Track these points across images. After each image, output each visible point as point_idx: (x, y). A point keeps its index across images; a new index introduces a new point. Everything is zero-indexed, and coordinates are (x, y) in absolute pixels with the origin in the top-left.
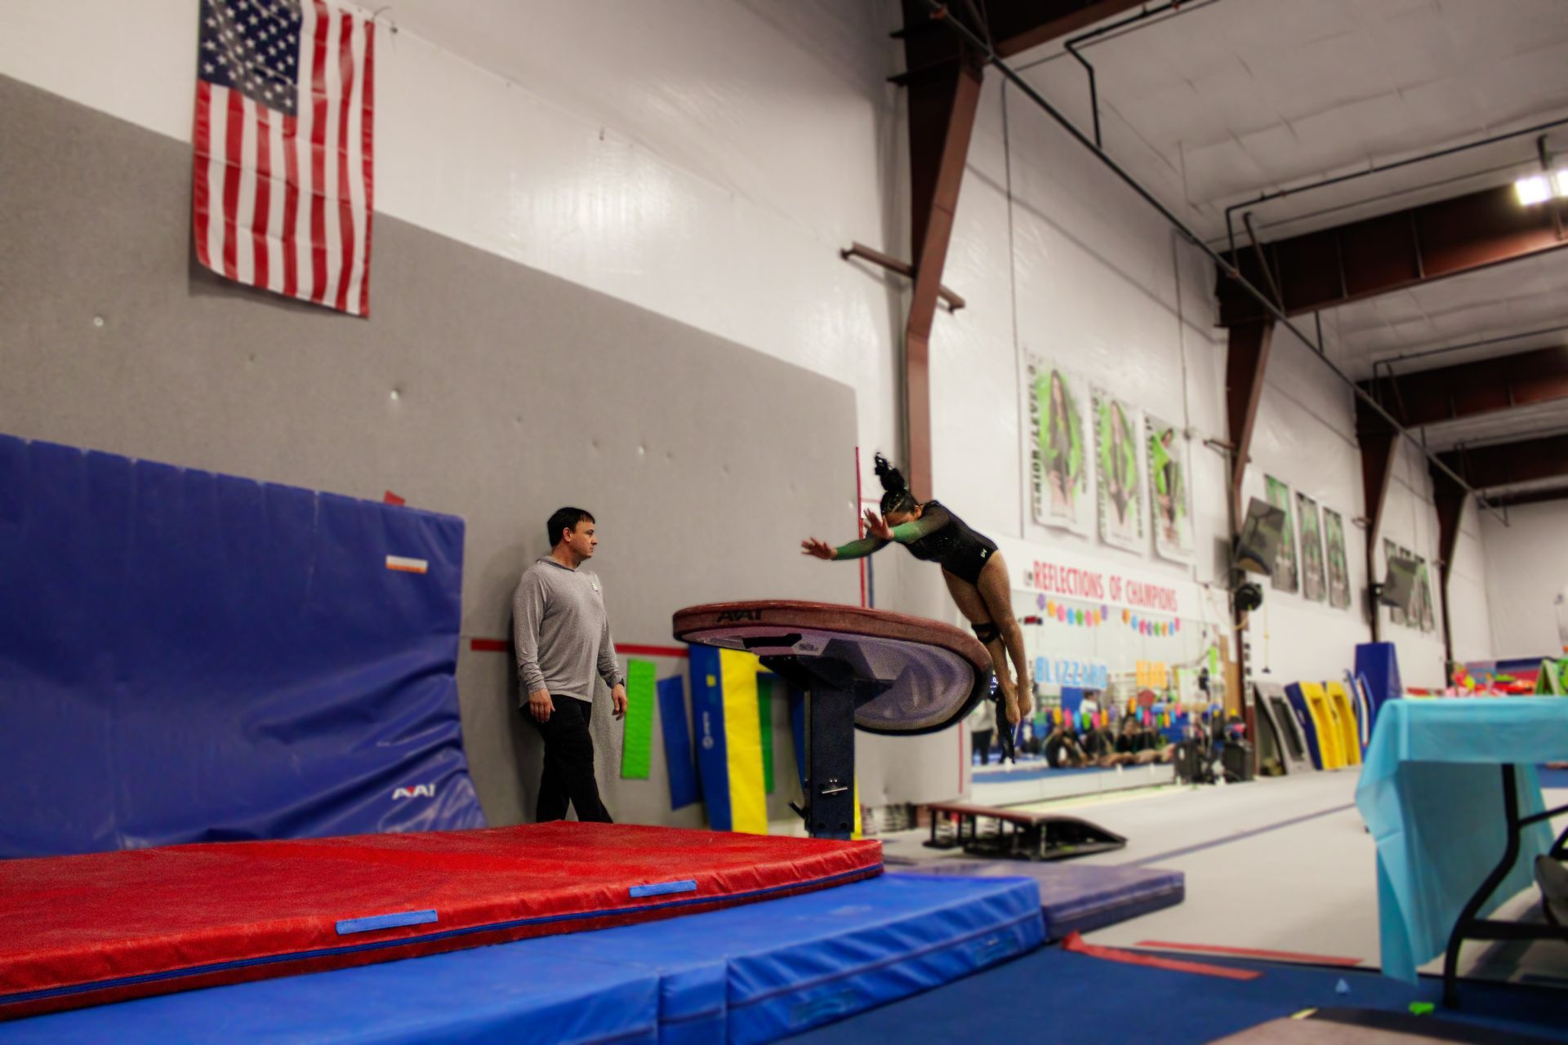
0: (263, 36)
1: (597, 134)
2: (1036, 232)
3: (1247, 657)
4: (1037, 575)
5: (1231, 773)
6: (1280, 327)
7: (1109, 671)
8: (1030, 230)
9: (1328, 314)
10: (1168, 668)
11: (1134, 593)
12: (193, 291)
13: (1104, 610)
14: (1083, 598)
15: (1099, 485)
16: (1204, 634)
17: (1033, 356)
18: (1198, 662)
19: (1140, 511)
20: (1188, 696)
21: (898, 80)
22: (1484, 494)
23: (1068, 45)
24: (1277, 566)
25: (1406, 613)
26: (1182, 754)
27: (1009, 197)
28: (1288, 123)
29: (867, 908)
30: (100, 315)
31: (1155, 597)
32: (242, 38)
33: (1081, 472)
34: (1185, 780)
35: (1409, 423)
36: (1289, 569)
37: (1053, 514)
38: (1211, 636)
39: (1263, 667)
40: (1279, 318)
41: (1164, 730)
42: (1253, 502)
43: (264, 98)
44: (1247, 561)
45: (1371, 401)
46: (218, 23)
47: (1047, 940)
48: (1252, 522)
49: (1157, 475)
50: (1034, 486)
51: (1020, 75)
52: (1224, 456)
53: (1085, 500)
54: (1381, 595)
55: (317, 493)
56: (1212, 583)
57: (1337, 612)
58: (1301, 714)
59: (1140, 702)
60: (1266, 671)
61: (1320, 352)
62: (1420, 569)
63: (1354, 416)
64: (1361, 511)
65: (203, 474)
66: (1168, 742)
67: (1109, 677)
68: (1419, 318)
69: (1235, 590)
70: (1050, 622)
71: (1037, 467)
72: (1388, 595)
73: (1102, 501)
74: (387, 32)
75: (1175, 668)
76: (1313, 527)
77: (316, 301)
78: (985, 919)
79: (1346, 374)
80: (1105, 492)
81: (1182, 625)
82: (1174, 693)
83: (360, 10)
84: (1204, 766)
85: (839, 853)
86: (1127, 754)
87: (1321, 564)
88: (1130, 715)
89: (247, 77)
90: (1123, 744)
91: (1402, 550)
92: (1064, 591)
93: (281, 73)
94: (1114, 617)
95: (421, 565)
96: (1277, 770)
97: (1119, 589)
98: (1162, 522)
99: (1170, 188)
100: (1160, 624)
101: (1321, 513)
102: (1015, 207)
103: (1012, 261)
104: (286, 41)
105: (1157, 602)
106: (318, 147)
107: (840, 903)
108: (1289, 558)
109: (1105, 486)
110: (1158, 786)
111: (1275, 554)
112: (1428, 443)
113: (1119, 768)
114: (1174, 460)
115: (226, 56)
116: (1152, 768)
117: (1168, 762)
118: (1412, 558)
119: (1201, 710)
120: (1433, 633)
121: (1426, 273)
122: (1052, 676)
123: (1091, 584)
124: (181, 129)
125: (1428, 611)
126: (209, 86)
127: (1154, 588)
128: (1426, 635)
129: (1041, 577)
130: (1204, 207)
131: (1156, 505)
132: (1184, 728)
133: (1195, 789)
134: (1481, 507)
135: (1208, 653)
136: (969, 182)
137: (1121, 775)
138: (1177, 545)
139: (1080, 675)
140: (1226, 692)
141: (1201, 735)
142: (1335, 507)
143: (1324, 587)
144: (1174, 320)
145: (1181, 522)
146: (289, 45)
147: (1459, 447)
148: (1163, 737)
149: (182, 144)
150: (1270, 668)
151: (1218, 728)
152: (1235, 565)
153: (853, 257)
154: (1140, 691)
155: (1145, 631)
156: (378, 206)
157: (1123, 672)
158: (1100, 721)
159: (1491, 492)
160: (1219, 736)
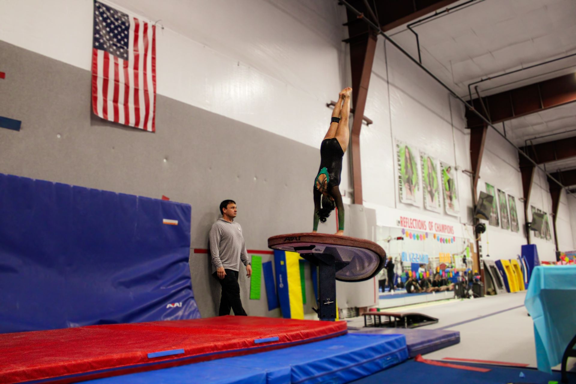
0: (116, 32)
1: (237, 64)
2: (398, 95)
3: (481, 251)
4: (402, 222)
5: (475, 294)
6: (489, 128)
7: (429, 257)
8: (396, 94)
9: (507, 123)
10: (451, 255)
11: (438, 227)
12: (92, 124)
13: (427, 234)
14: (419, 230)
15: (424, 188)
16: (464, 242)
17: (398, 141)
18: (462, 253)
19: (439, 197)
20: (459, 265)
21: (346, 41)
22: (569, 188)
23: (408, 26)
24: (491, 216)
25: (540, 233)
26: (457, 287)
27: (388, 82)
28: (490, 52)
29: (342, 346)
30: (59, 134)
31: (446, 229)
32: (108, 33)
33: (417, 183)
34: (458, 297)
35: (539, 162)
36: (496, 218)
37: (407, 199)
38: (467, 243)
39: (487, 254)
40: (489, 125)
41: (450, 278)
42: (481, 193)
43: (117, 54)
44: (479, 215)
45: (525, 154)
46: (100, 28)
47: (409, 358)
48: (481, 201)
49: (445, 184)
50: (400, 189)
51: (391, 38)
52: (470, 176)
53: (418, 194)
54: (530, 226)
55: (138, 196)
56: (467, 223)
57: (514, 233)
58: (501, 272)
59: (440, 268)
60: (488, 256)
61: (505, 137)
62: (545, 217)
63: (518, 160)
64: (522, 195)
65: (96, 191)
66: (451, 282)
67: (429, 259)
68: (542, 123)
69: (475, 226)
70: (406, 239)
71: (400, 182)
72: (534, 227)
73: (425, 194)
74: (160, 29)
75: (454, 255)
76: (504, 202)
77: (136, 127)
78: (386, 350)
79: (515, 144)
80: (426, 190)
81: (456, 239)
82: (453, 265)
83: (150, 22)
84: (466, 292)
85: (331, 326)
86: (437, 288)
87: (507, 215)
88: (437, 273)
89: (110, 47)
90: (435, 284)
91: (538, 210)
92: (412, 227)
93: (123, 45)
94: (431, 237)
95: (176, 222)
96: (493, 293)
97: (432, 226)
98: (448, 201)
99: (448, 78)
100: (448, 239)
101: (507, 196)
102: (390, 86)
103: (389, 106)
104: (124, 33)
105: (446, 231)
106: (136, 71)
107: (332, 345)
108: (495, 213)
109: (426, 188)
110: (448, 299)
111: (490, 212)
112: (547, 170)
113: (434, 293)
114: (451, 178)
115: (103, 39)
116: (446, 293)
117: (452, 290)
118: (542, 213)
119: (464, 271)
120: (551, 241)
121: (544, 106)
122: (408, 259)
123: (422, 225)
124: (87, 66)
125: (549, 232)
126: (97, 50)
127: (445, 226)
128: (548, 241)
129: (403, 222)
130: (460, 85)
131: (445, 195)
132: (458, 278)
133: (462, 300)
134: (567, 193)
135: (466, 249)
136: (373, 77)
137: (434, 296)
138: (453, 209)
139: (418, 259)
140: (473, 264)
141: (464, 280)
142: (512, 194)
143: (509, 224)
144: (450, 126)
145: (454, 201)
146: (125, 35)
147: (559, 171)
148: (449, 281)
149: (88, 71)
150: (489, 255)
151: (470, 277)
152: (475, 217)
153: (331, 106)
154: (441, 264)
155: (442, 242)
156: (158, 92)
157: (434, 257)
158: (426, 275)
159: (571, 187)
160: (471, 280)
